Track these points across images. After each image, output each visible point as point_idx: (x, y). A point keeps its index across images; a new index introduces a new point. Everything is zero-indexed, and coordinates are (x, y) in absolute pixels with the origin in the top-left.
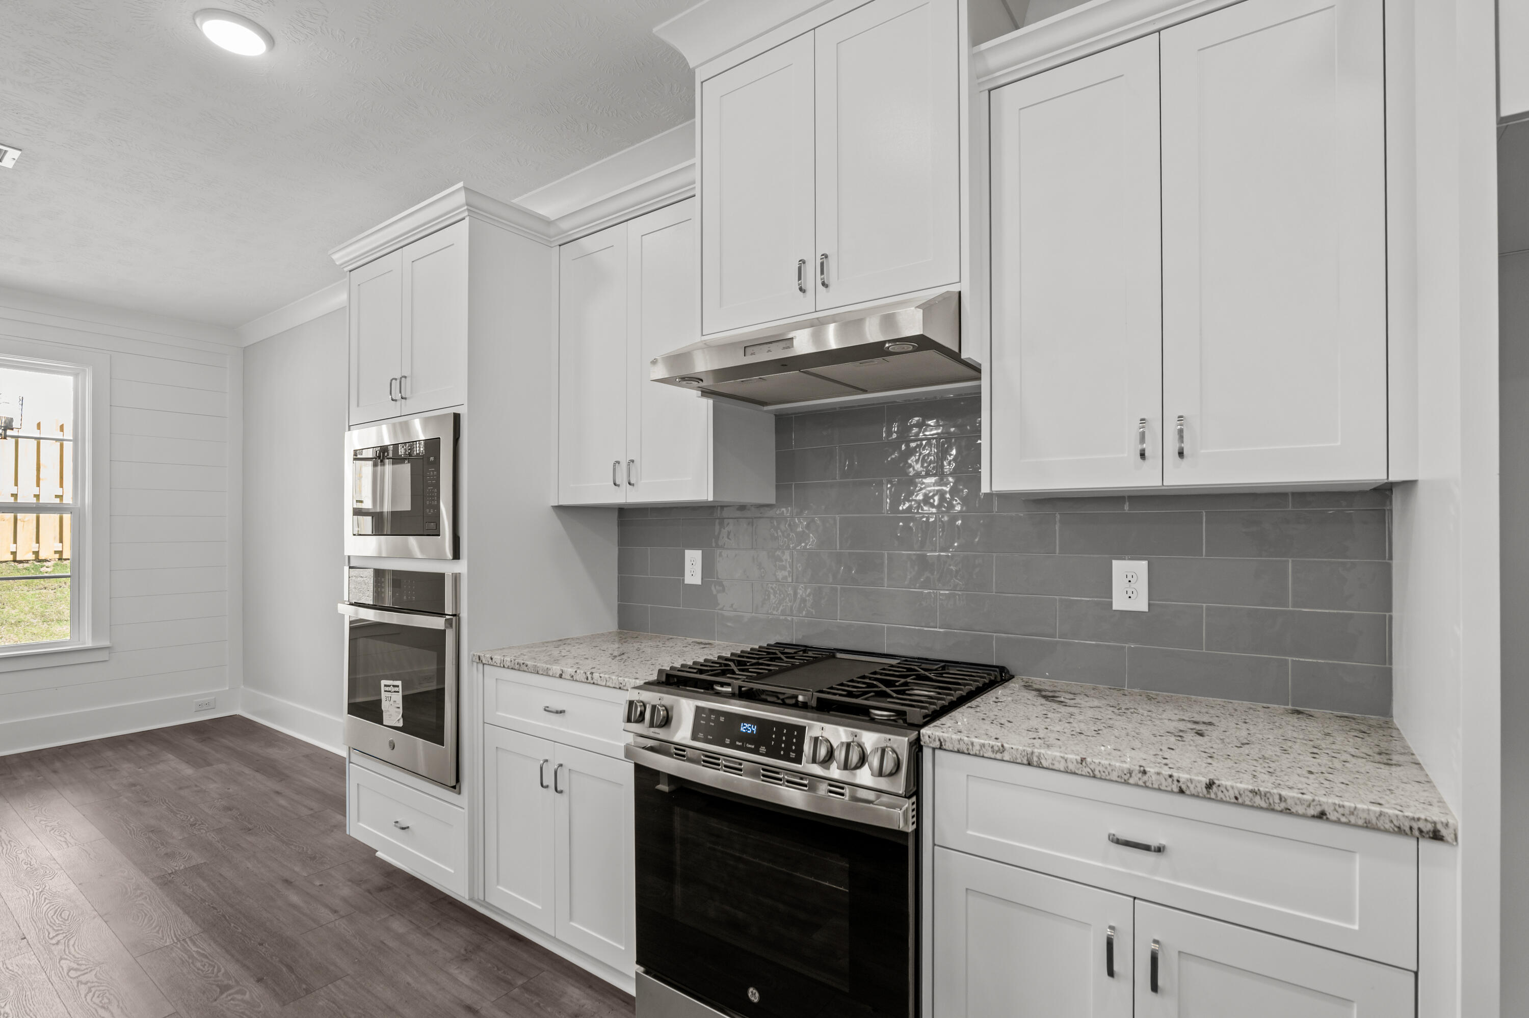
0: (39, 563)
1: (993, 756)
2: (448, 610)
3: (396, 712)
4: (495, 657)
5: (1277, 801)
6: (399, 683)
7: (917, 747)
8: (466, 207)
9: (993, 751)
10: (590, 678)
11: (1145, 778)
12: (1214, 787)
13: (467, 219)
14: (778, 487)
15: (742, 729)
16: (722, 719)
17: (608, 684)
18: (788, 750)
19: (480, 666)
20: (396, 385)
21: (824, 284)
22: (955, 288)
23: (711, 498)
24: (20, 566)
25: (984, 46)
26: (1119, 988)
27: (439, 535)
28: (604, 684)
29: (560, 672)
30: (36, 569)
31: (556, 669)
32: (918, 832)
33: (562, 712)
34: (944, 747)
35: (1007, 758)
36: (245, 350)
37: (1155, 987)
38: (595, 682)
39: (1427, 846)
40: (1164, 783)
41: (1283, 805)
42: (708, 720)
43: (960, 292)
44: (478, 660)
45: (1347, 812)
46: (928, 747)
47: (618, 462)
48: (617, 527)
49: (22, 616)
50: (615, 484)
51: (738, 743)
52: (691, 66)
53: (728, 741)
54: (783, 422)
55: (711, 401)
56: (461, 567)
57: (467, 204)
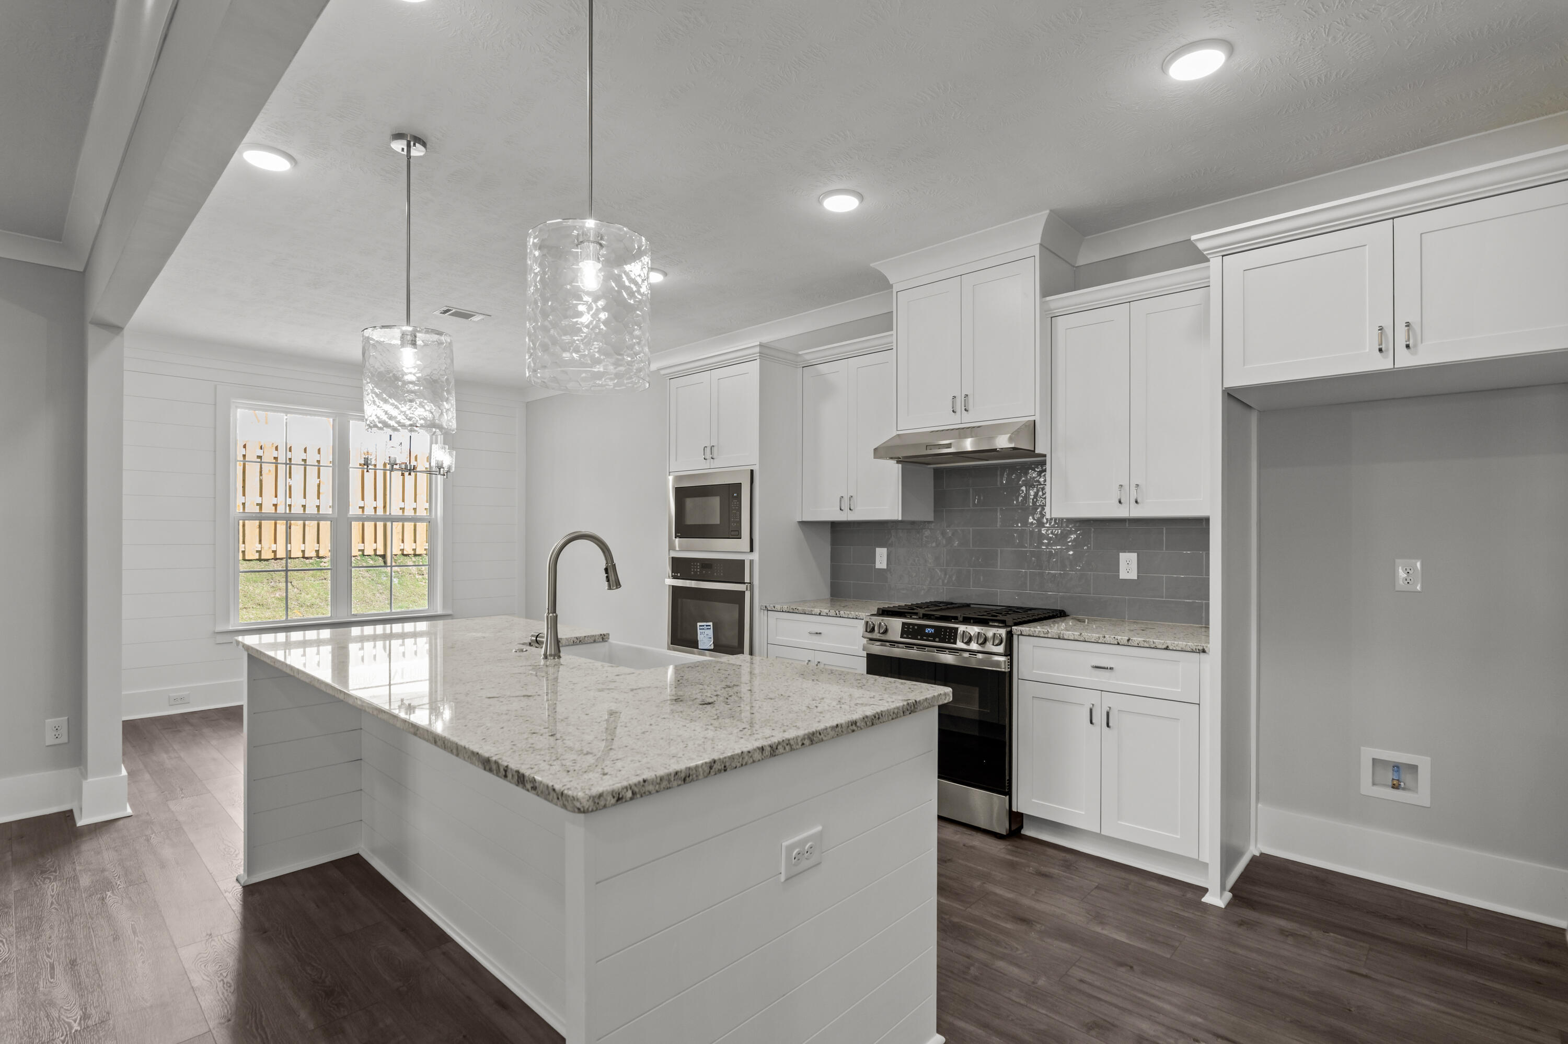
0: (319, 560)
1: (1044, 636)
2: (747, 580)
3: (709, 641)
4: (776, 606)
5: (1152, 643)
6: (711, 624)
7: (1010, 635)
8: (758, 354)
9: (1044, 634)
10: (838, 614)
11: (1105, 639)
12: (1130, 641)
13: (758, 360)
14: (935, 511)
15: (927, 631)
16: (916, 627)
17: (849, 617)
18: (950, 638)
19: (766, 612)
20: (708, 450)
21: (966, 410)
22: (1032, 418)
23: (900, 519)
24: (307, 561)
25: (1048, 298)
26: (1095, 729)
27: (741, 538)
28: (847, 617)
29: (819, 612)
30: (317, 563)
31: (817, 611)
32: (1011, 673)
33: (820, 633)
34: (1023, 634)
35: (1050, 636)
36: (528, 405)
37: (1108, 725)
38: (842, 616)
39: (1202, 655)
40: (1112, 641)
41: (1154, 645)
42: (908, 628)
43: (1035, 421)
44: (765, 608)
45: (1176, 645)
46: (1016, 634)
47: (842, 497)
48: (830, 535)
49: (313, 601)
50: (841, 509)
51: (924, 638)
52: (891, 283)
53: (919, 637)
54: (938, 473)
55: (900, 465)
56: (755, 556)
57: (760, 353)
